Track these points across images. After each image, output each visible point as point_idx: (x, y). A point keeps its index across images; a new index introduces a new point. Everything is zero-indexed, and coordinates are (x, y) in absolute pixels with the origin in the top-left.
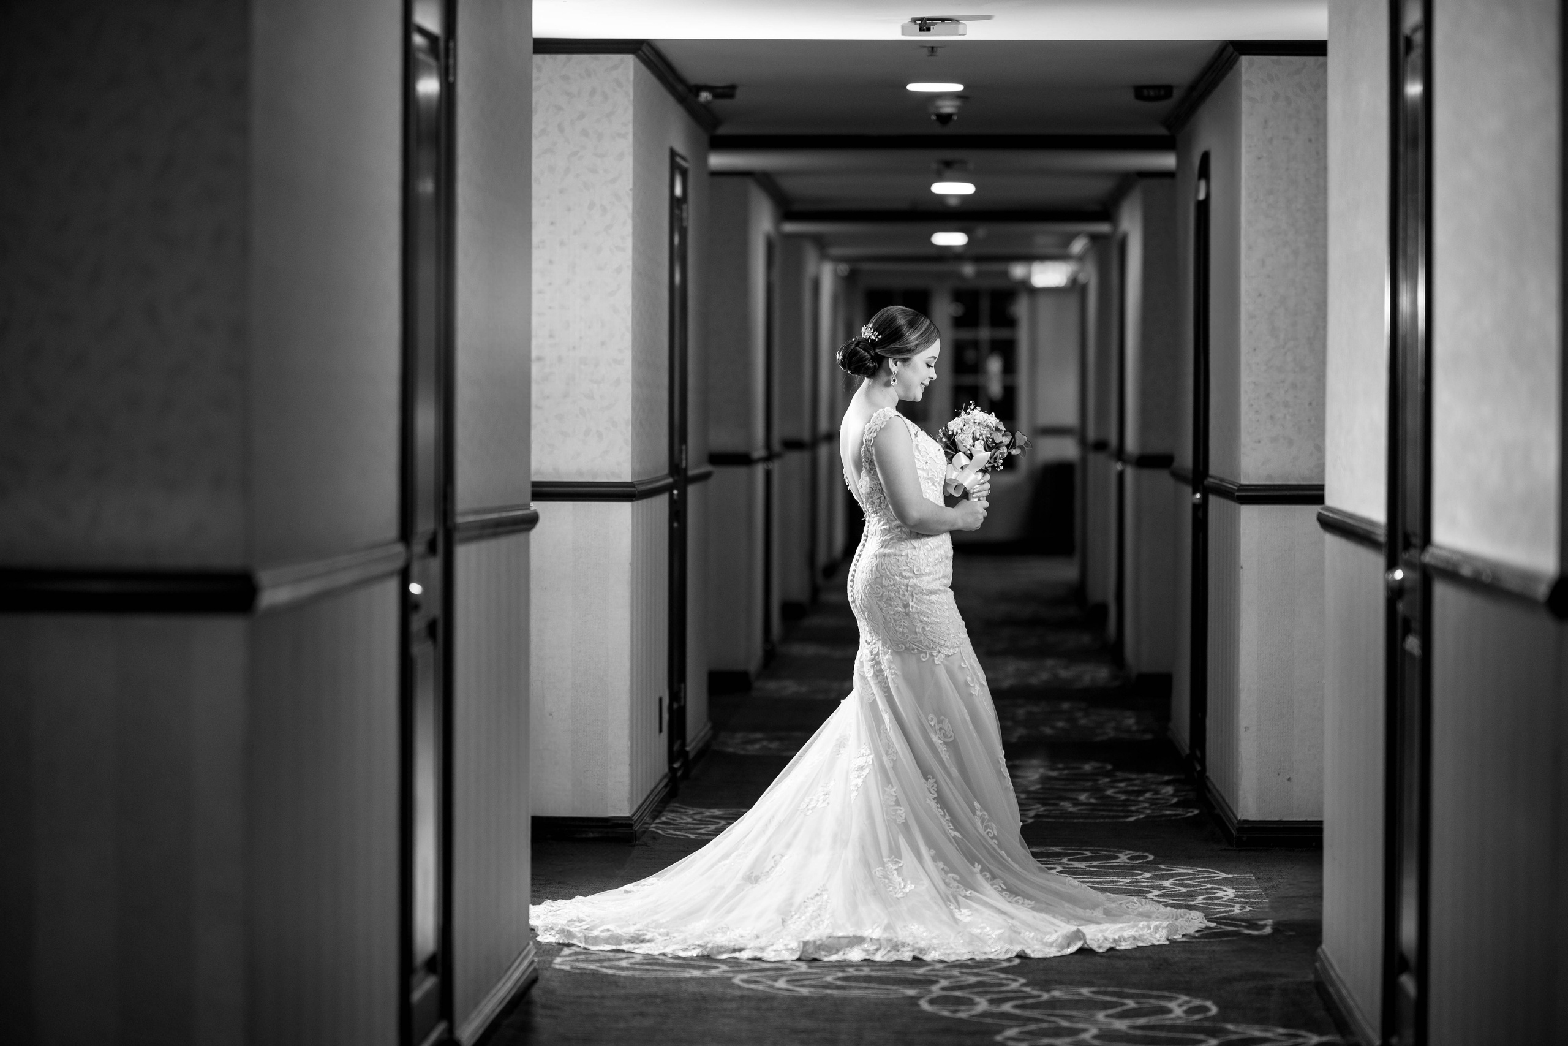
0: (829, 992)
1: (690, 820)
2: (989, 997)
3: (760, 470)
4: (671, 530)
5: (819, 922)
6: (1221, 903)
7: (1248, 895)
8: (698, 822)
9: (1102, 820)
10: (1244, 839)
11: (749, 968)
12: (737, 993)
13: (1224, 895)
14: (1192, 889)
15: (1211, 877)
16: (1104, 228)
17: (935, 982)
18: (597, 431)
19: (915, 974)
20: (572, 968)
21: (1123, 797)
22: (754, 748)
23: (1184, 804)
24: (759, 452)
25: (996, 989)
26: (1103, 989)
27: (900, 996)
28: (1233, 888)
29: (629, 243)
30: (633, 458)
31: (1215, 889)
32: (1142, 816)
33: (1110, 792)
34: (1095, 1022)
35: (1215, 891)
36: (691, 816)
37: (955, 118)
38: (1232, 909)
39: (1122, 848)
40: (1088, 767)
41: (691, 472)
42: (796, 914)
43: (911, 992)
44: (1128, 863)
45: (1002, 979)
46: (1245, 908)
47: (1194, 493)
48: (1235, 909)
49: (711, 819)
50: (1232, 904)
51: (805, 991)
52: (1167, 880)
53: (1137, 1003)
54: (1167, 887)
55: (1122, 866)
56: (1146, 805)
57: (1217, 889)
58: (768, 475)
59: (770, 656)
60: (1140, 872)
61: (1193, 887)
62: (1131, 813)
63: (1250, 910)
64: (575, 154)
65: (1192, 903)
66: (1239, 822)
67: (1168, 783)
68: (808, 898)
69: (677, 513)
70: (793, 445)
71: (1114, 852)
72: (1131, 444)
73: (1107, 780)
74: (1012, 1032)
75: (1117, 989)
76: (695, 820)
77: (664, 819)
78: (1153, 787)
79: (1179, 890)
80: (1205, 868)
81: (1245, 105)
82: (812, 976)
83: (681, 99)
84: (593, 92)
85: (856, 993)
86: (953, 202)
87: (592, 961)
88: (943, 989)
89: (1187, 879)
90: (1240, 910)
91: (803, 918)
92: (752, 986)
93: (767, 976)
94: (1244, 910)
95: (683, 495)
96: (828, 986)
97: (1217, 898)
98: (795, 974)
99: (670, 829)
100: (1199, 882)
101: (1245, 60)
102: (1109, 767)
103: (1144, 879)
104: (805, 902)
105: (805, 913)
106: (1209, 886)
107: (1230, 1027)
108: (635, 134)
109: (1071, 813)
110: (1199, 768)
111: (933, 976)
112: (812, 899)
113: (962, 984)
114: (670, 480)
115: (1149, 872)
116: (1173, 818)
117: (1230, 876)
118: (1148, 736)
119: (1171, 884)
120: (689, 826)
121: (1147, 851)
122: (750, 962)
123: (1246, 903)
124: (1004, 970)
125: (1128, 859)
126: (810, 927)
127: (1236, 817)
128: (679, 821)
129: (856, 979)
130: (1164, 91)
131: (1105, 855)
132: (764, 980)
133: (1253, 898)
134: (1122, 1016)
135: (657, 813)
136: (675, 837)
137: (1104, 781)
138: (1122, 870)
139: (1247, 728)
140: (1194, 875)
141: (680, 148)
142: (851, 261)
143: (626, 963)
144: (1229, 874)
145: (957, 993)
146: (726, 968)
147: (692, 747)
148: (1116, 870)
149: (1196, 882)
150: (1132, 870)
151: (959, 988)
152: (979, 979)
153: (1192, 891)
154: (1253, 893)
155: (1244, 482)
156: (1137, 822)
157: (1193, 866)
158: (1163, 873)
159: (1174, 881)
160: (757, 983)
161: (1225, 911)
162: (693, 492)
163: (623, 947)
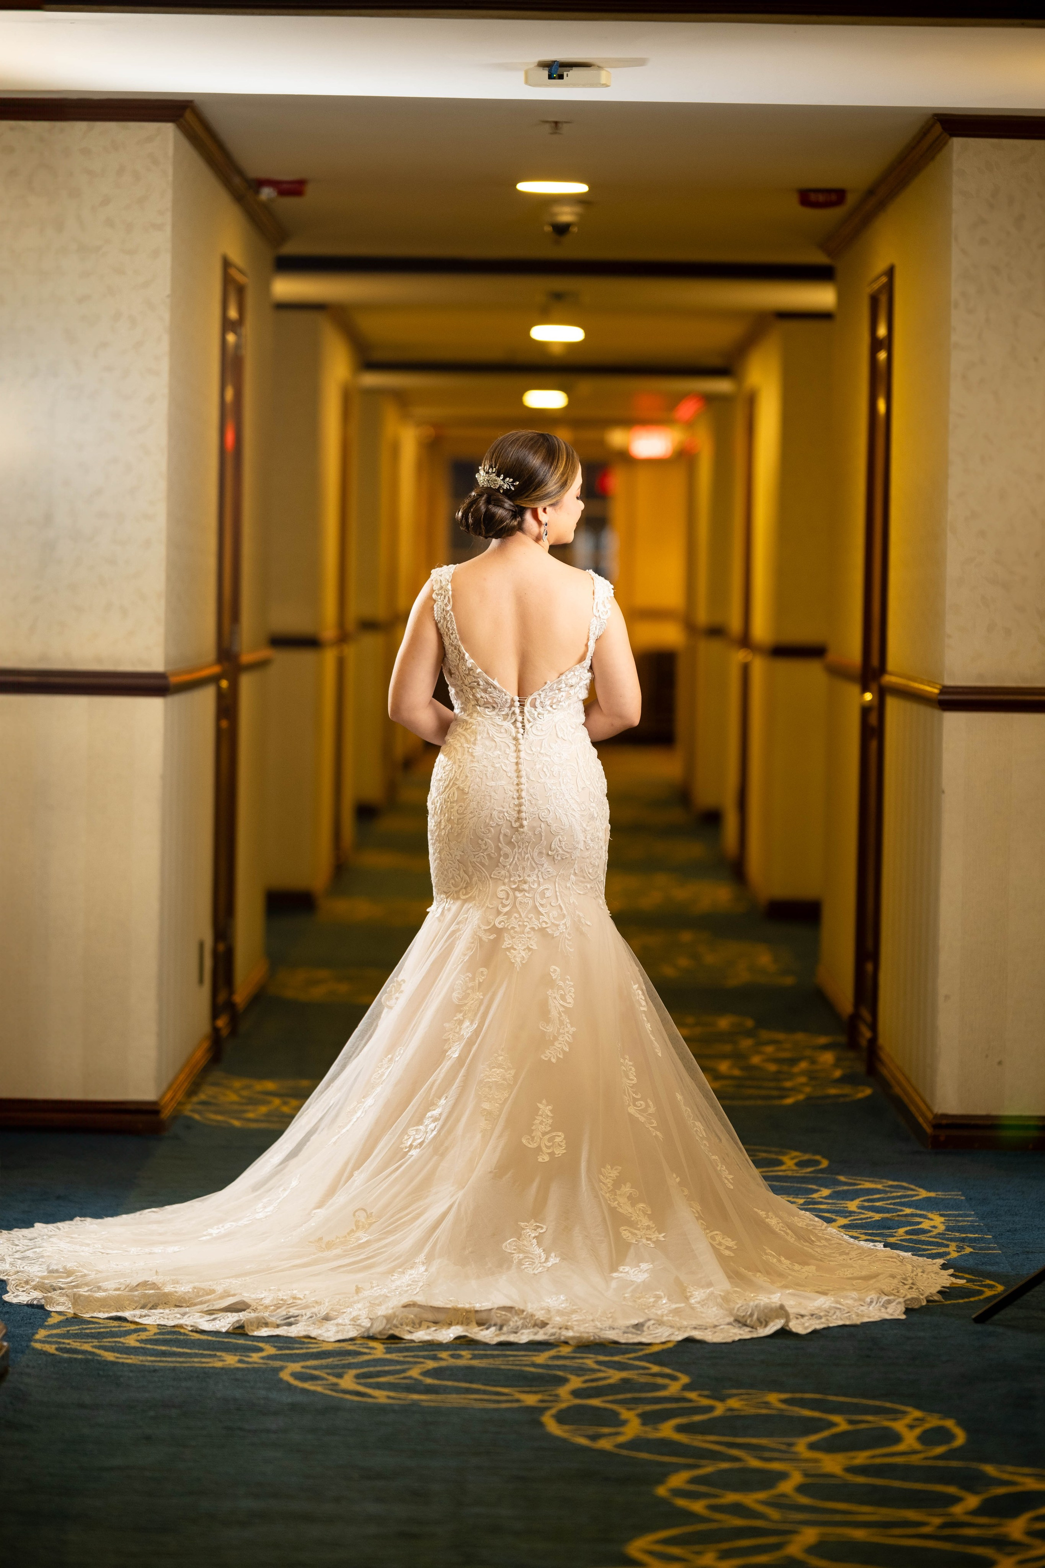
0: (416, 1397)
1: (235, 1098)
2: (641, 1408)
3: (329, 657)
4: (219, 733)
6: (932, 1240)
7: (962, 1227)
9: (752, 1103)
10: (942, 1139)
11: (303, 1352)
12: (287, 1398)
13: (932, 1227)
14: (889, 1216)
15: (908, 1196)
16: (722, 386)
17: (563, 1381)
18: (121, 606)
19: (533, 1365)
20: (57, 1348)
21: (773, 1068)
22: (318, 993)
23: (848, 1079)
24: (329, 632)
25: (649, 1394)
26: (797, 1395)
27: (515, 1406)
28: (941, 1215)
29: (165, 366)
31: (917, 1215)
32: (801, 1097)
33: (756, 1060)
34: (795, 1459)
35: (918, 1219)
36: (237, 1092)
37: (575, 229)
38: (949, 1250)
39: (785, 1147)
40: (724, 1023)
41: (246, 658)
43: (531, 1400)
44: (797, 1171)
45: (655, 1375)
46: (963, 1248)
48: (952, 1250)
49: (263, 1097)
50: (945, 1242)
51: (381, 1396)
52: (852, 1200)
53: (851, 1422)
54: (854, 1212)
55: (790, 1177)
56: (805, 1080)
57: (920, 1216)
58: (341, 664)
59: (340, 869)
60: (814, 1187)
61: (888, 1212)
62: (785, 1093)
63: (971, 1252)
65: (892, 1240)
66: (936, 1116)
67: (825, 1047)
69: (227, 711)
70: (369, 625)
71: (777, 1153)
72: (761, 628)
73: (750, 1043)
74: (678, 1480)
78: (808, 1053)
79: (870, 1218)
80: (898, 1181)
81: (956, 201)
82: (392, 1368)
83: (239, 198)
84: (121, 171)
85: (454, 1400)
86: (557, 351)
87: (88, 1336)
88: (576, 1393)
89: (879, 1200)
90: (958, 1252)
92: (309, 1386)
93: (326, 1367)
94: (963, 1253)
95: (235, 687)
96: (414, 1387)
97: (924, 1232)
98: (368, 1363)
99: (209, 1112)
100: (894, 1204)
101: (957, 143)
102: (750, 1024)
103: (821, 1198)
106: (908, 1211)
107: (990, 1469)
108: (174, 226)
110: (867, 1034)
111: (560, 1369)
113: (601, 1383)
114: (216, 669)
115: (826, 1187)
116: (841, 1100)
117: (933, 1194)
118: (789, 981)
119: (859, 1208)
120: (234, 1106)
121: (818, 1154)
122: (305, 1341)
123: (963, 1240)
124: (658, 1361)
125: (797, 1164)
127: (929, 1109)
128: (222, 1099)
129: (453, 1374)
130: (835, 197)
131: (766, 1159)
132: (323, 1374)
133: (971, 1232)
134: (832, 1446)
135: (194, 1088)
136: (215, 1124)
137: (746, 1043)
138: (791, 1183)
139: (947, 997)
140: (885, 1192)
141: (236, 257)
142: (437, 425)
143: (131, 1341)
144: (930, 1191)
145: (595, 1402)
146: (270, 1350)
147: (241, 996)
148: (784, 1182)
149: (890, 1204)
150: (804, 1183)
151: (597, 1392)
152: (624, 1374)
153: (887, 1218)
154: (968, 1221)
155: (949, 682)
156: (796, 1105)
157: (882, 1178)
158: (845, 1188)
159: (862, 1201)
160: (314, 1378)
161: (939, 1253)
162: (247, 683)
163: (126, 1314)
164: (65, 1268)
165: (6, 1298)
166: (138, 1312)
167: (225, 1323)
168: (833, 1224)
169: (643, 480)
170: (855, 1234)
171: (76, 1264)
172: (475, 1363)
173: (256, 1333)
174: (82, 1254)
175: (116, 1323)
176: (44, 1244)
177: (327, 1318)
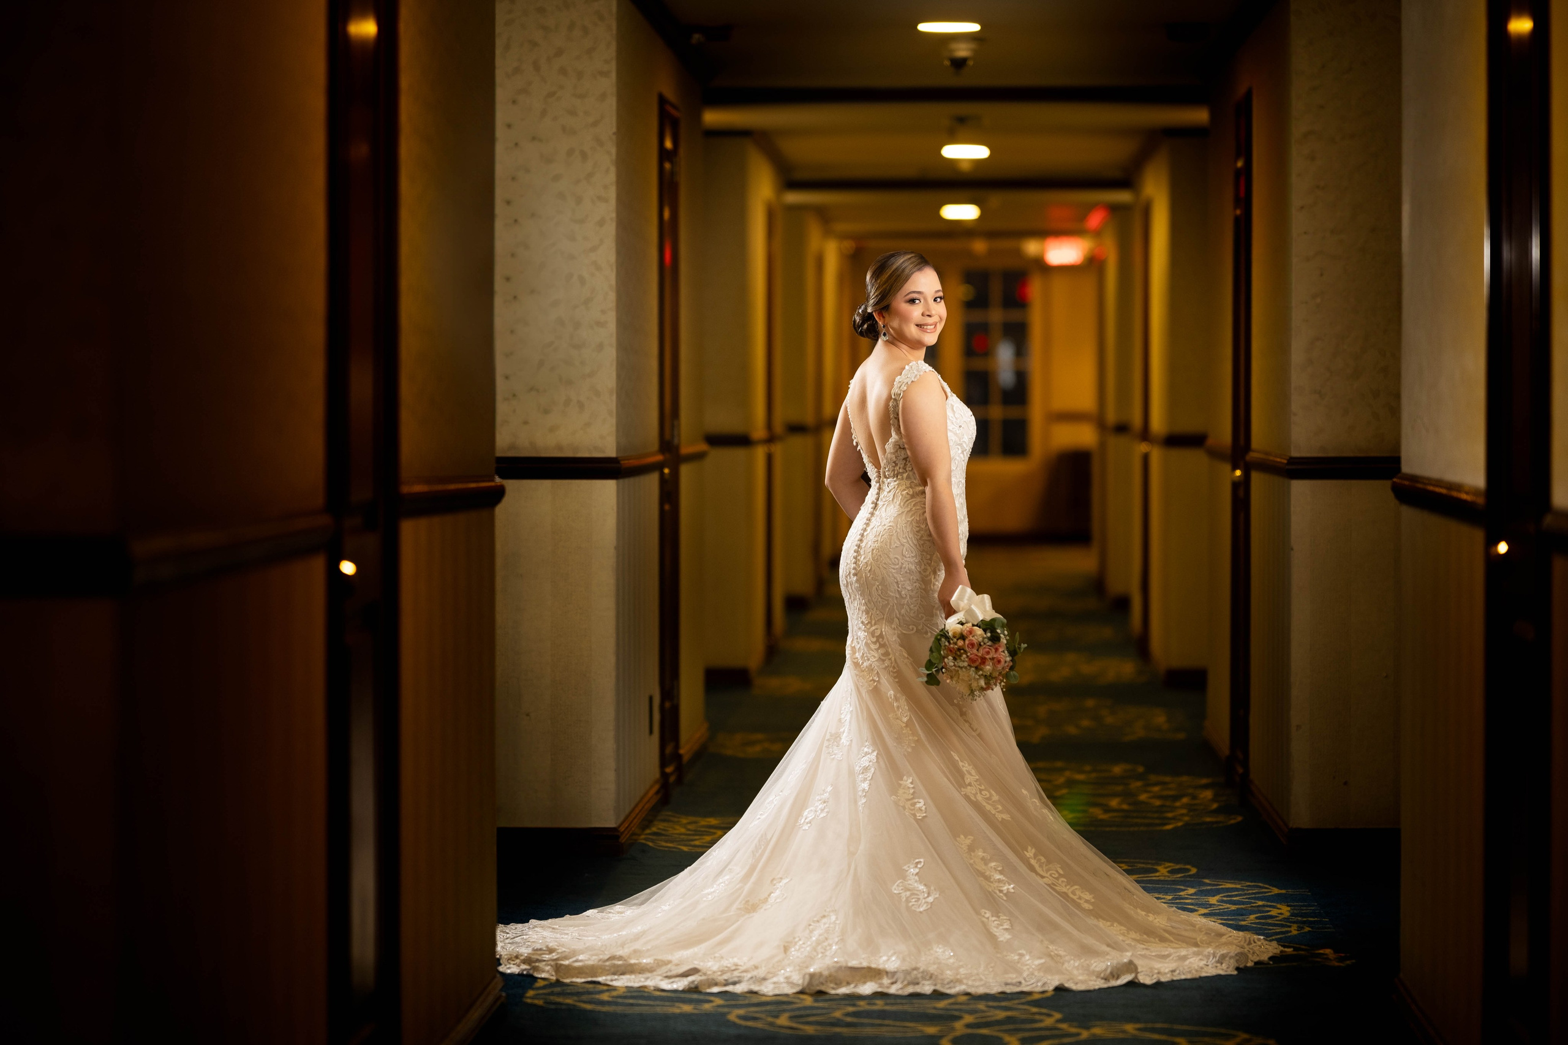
0: (838, 1030)
1: (683, 830)
2: (1021, 1035)
3: (760, 454)
4: (662, 512)
5: (826, 947)
6: (1276, 922)
7: (1305, 913)
8: (693, 833)
9: (1136, 829)
10: (1296, 848)
11: (747, 1002)
12: (733, 1031)
13: (1278, 914)
14: (1242, 906)
15: (1262, 892)
16: (1123, 197)
17: (958, 1018)
18: (579, 402)
19: (935, 1008)
20: (545, 1003)
21: (1158, 803)
22: (755, 750)
23: (1225, 809)
24: (759, 431)
25: (1028, 1026)
26: (1150, 1025)
27: (919, 1034)
28: (1288, 906)
29: (612, 193)
30: (618, 431)
31: (1267, 906)
32: (1180, 824)
33: (1143, 797)
35: (1268, 909)
36: (684, 826)
37: (970, 63)
38: (1289, 929)
39: (1160, 860)
40: (1117, 770)
41: (685, 450)
42: (800, 940)
43: (931, 1030)
44: (1169, 876)
45: (1034, 1013)
46: (1303, 928)
47: (1234, 469)
48: (1292, 929)
49: (707, 830)
50: (1289, 924)
51: (810, 1030)
52: (1214, 896)
54: (1215, 905)
55: (1162, 881)
56: (1184, 811)
57: (1270, 906)
58: (770, 459)
59: (772, 651)
60: (1182, 887)
61: (1243, 904)
62: (1166, 821)
63: (1309, 931)
64: (551, 95)
65: (1243, 923)
66: (1290, 829)
67: (1205, 787)
68: (814, 921)
69: (669, 494)
70: (796, 429)
71: (1153, 864)
72: (1158, 423)
73: (1139, 784)
75: (1165, 1026)
76: (689, 830)
77: (654, 829)
78: (1191, 791)
79: (1227, 908)
80: (1255, 882)
82: (819, 1011)
83: (671, 41)
84: (571, 27)
85: (869, 1031)
86: (965, 167)
87: (569, 993)
88: (968, 1026)
89: (1236, 896)
90: (1298, 930)
91: (809, 943)
92: (750, 1024)
93: (766, 1011)
94: (1302, 931)
95: (675, 474)
96: (837, 1023)
97: (1272, 917)
98: (799, 1009)
99: (661, 841)
100: (1249, 898)
102: (1141, 769)
103: (1187, 895)
104: (810, 925)
105: (811, 937)
106: (1260, 903)
108: (618, 73)
109: (1101, 820)
110: (1240, 770)
111: (956, 1010)
112: (818, 921)
113: (989, 1019)
114: (659, 458)
115: (1192, 887)
116: (1215, 826)
117: (1283, 891)
118: (1181, 736)
119: (1218, 901)
120: (682, 837)
121: (1189, 864)
122: (748, 995)
123: (1304, 923)
124: (1037, 1003)
125: (1169, 872)
126: (815, 954)
127: (1286, 824)
128: (671, 831)
129: (868, 1014)
130: (1199, 29)
131: (1143, 868)
132: (763, 1016)
133: (1312, 917)
135: (646, 822)
136: (666, 849)
137: (1136, 784)
138: (1163, 884)
139: (1299, 727)
140: (1244, 890)
141: (670, 94)
142: (856, 237)
143: (605, 997)
144: (1281, 889)
145: (984, 1031)
146: (719, 1001)
147: (686, 749)
148: (1156, 884)
149: (1246, 898)
150: (1174, 884)
151: (987, 1025)
152: (1009, 1013)
153: (1242, 908)
154: (1310, 909)
155: (1295, 454)
156: (1176, 829)
157: (1242, 880)
158: (1209, 888)
159: (1222, 897)
160: (755, 1019)
161: (1281, 932)
162: (686, 471)
163: (600, 979)
164: (547, 947)
165: (501, 969)
166: (609, 978)
167: (680, 984)
168: (1195, 913)
169: (1060, 287)
170: (1214, 920)
171: (556, 944)
172: (888, 1008)
173: (709, 991)
174: (563, 940)
175: (591, 986)
176: (530, 933)
177: (764, 979)
